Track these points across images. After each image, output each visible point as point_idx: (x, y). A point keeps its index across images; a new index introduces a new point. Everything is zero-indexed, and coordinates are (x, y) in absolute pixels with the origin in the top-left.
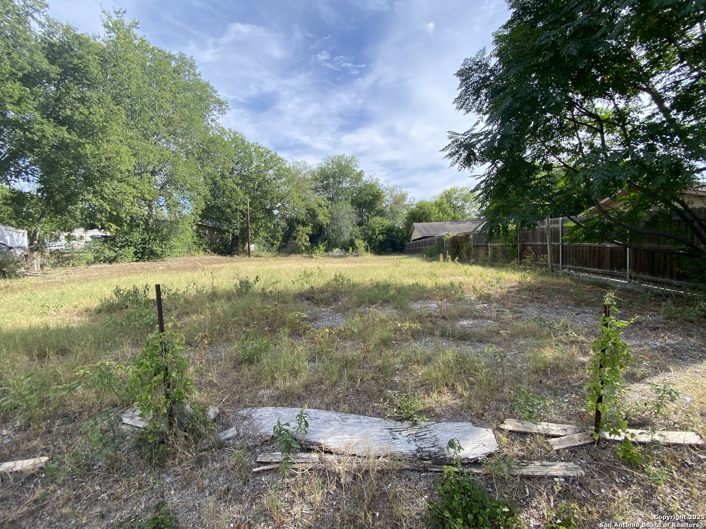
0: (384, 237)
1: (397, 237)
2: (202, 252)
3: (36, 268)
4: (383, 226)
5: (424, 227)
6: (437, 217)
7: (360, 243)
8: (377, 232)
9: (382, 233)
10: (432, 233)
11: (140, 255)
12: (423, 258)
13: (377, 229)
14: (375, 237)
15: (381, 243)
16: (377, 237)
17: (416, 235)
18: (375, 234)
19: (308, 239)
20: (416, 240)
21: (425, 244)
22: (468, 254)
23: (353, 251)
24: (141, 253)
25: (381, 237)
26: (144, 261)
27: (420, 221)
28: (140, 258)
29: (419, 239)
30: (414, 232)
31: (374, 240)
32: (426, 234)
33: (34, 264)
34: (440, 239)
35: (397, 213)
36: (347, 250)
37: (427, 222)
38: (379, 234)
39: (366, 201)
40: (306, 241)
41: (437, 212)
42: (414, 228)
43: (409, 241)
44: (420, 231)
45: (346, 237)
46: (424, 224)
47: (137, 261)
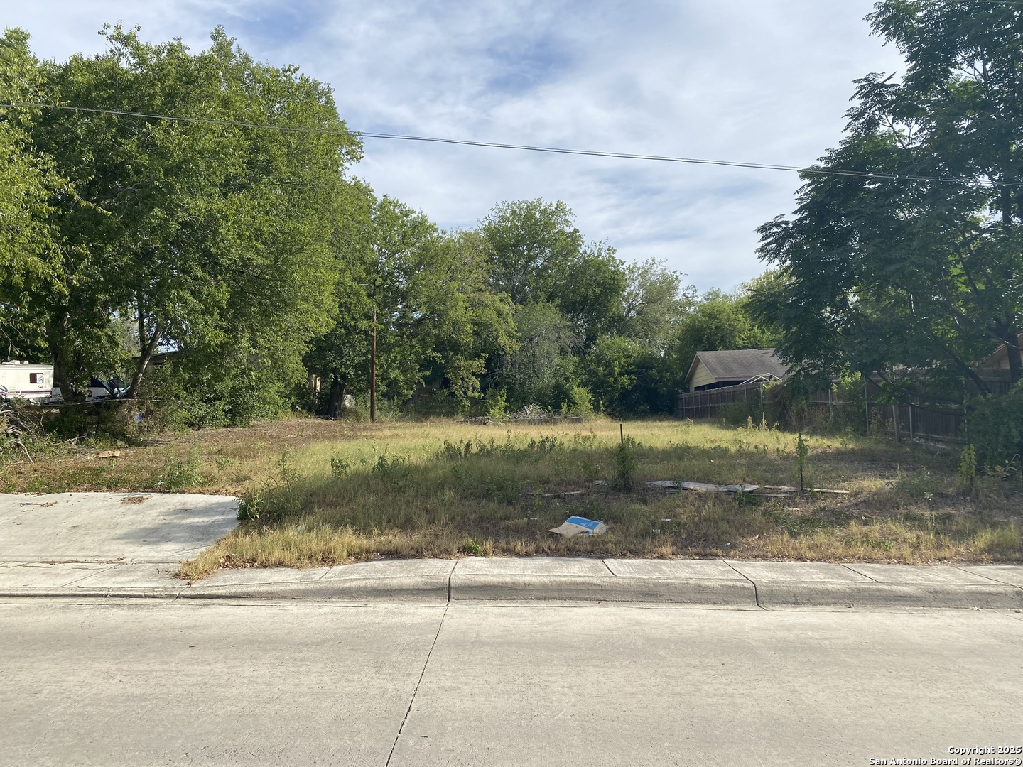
0: (632, 380)
1: (660, 381)
2: (289, 411)
4: (629, 357)
5: (721, 361)
6: (749, 338)
7: (580, 393)
8: (617, 370)
9: (628, 373)
10: (737, 374)
12: (721, 425)
13: (617, 363)
14: (611, 380)
15: (625, 394)
16: (616, 380)
17: (703, 377)
18: (611, 374)
19: (478, 385)
20: (703, 388)
21: (724, 397)
22: (800, 418)
23: (569, 410)
25: (625, 380)
27: (711, 347)
29: (711, 386)
30: (698, 371)
31: (611, 386)
32: (726, 377)
34: (753, 390)
35: (656, 322)
36: (557, 407)
37: (726, 347)
38: (621, 374)
39: (586, 298)
40: (474, 389)
41: (748, 326)
42: (698, 361)
43: (687, 390)
44: (713, 370)
45: (547, 379)
46: (722, 353)
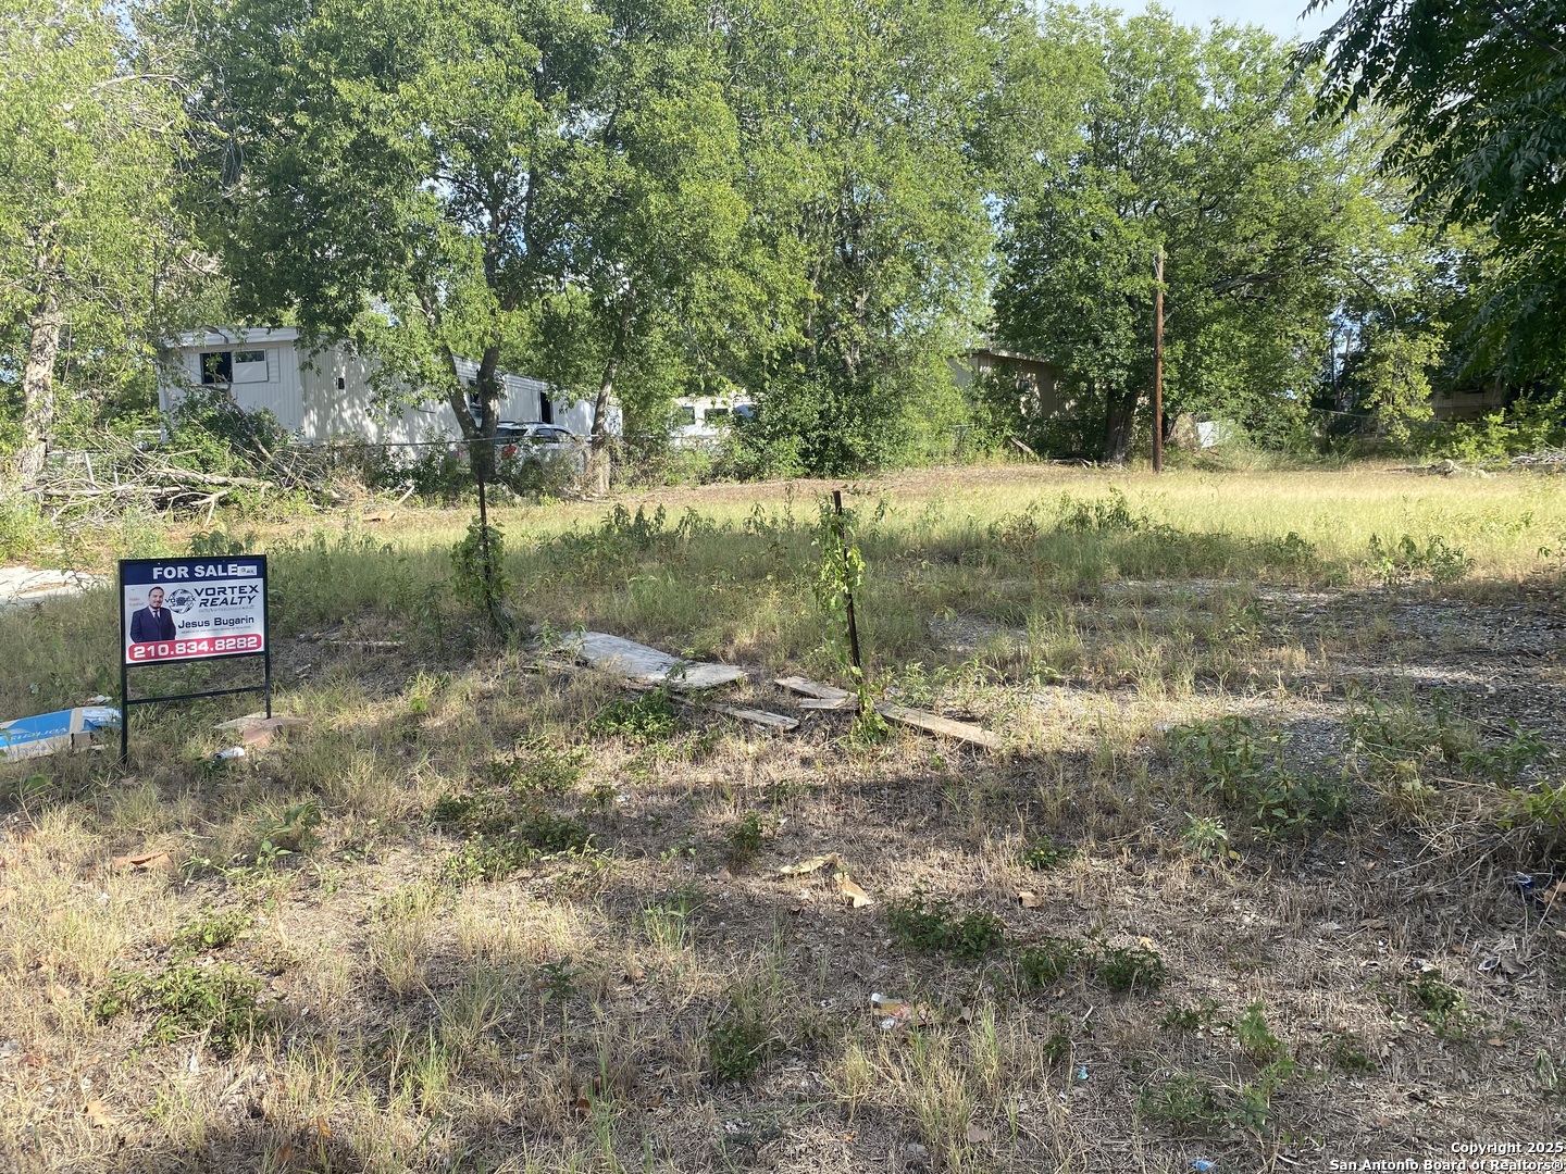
2: (999, 453)
3: (602, 485)
11: (813, 459)
24: (818, 453)
26: (822, 477)
28: (813, 468)
33: (596, 477)
47: (807, 476)
